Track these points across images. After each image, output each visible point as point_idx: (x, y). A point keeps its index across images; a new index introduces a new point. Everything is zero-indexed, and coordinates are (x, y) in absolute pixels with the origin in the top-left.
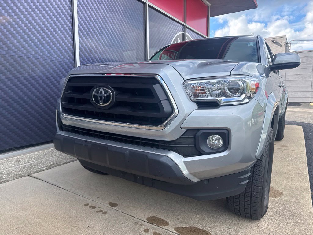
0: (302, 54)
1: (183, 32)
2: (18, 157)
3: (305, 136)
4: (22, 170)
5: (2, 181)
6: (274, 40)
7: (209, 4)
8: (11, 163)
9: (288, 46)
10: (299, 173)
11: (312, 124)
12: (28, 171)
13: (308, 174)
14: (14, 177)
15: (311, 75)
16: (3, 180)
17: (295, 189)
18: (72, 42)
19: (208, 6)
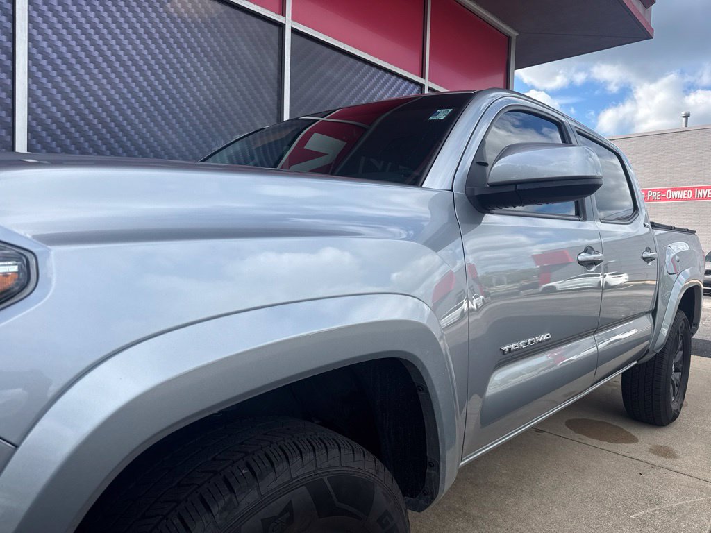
7: (512, 33)
19: (509, 38)
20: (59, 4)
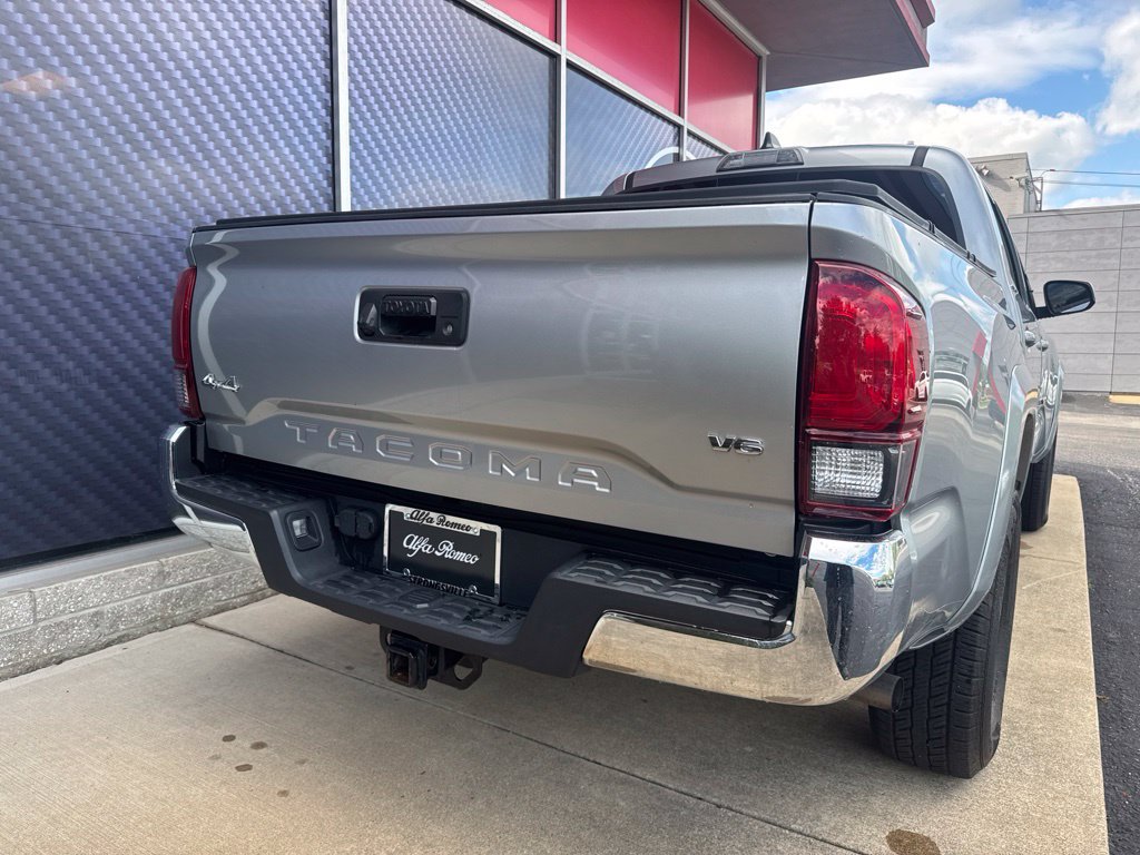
0: (1083, 219)
1: (675, 150)
2: (163, 560)
3: (1085, 513)
4: (174, 605)
5: (115, 636)
6: (985, 168)
7: (763, 51)
8: (143, 581)
9: (1035, 188)
10: (1060, 630)
11: (1112, 470)
12: (192, 606)
13: (1089, 634)
14: (151, 626)
15: (1115, 295)
16: (119, 634)
17: (1046, 677)
18: (330, 190)
19: (760, 58)
20: (371, 4)
